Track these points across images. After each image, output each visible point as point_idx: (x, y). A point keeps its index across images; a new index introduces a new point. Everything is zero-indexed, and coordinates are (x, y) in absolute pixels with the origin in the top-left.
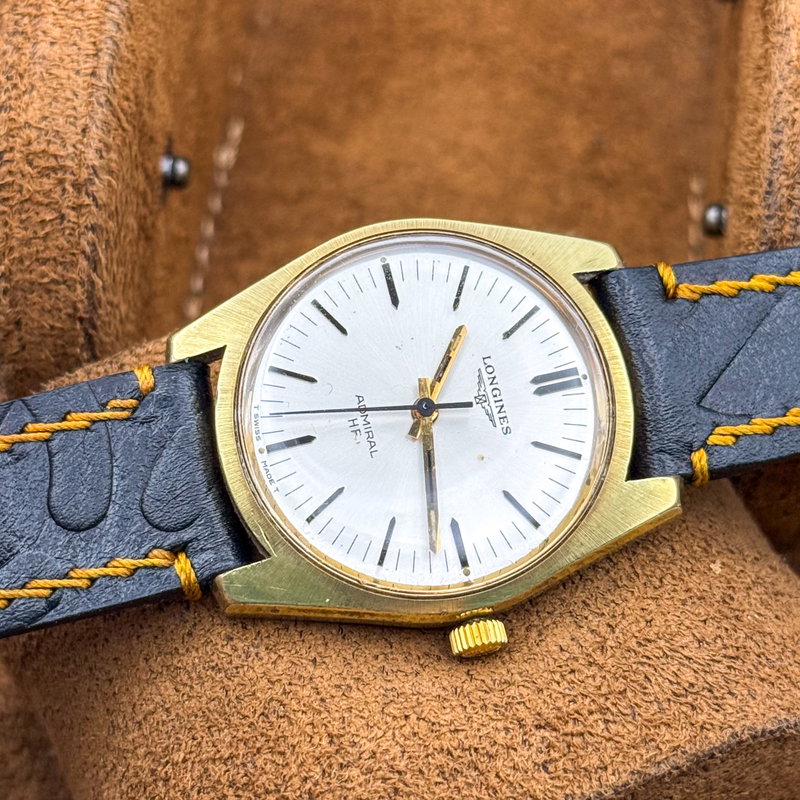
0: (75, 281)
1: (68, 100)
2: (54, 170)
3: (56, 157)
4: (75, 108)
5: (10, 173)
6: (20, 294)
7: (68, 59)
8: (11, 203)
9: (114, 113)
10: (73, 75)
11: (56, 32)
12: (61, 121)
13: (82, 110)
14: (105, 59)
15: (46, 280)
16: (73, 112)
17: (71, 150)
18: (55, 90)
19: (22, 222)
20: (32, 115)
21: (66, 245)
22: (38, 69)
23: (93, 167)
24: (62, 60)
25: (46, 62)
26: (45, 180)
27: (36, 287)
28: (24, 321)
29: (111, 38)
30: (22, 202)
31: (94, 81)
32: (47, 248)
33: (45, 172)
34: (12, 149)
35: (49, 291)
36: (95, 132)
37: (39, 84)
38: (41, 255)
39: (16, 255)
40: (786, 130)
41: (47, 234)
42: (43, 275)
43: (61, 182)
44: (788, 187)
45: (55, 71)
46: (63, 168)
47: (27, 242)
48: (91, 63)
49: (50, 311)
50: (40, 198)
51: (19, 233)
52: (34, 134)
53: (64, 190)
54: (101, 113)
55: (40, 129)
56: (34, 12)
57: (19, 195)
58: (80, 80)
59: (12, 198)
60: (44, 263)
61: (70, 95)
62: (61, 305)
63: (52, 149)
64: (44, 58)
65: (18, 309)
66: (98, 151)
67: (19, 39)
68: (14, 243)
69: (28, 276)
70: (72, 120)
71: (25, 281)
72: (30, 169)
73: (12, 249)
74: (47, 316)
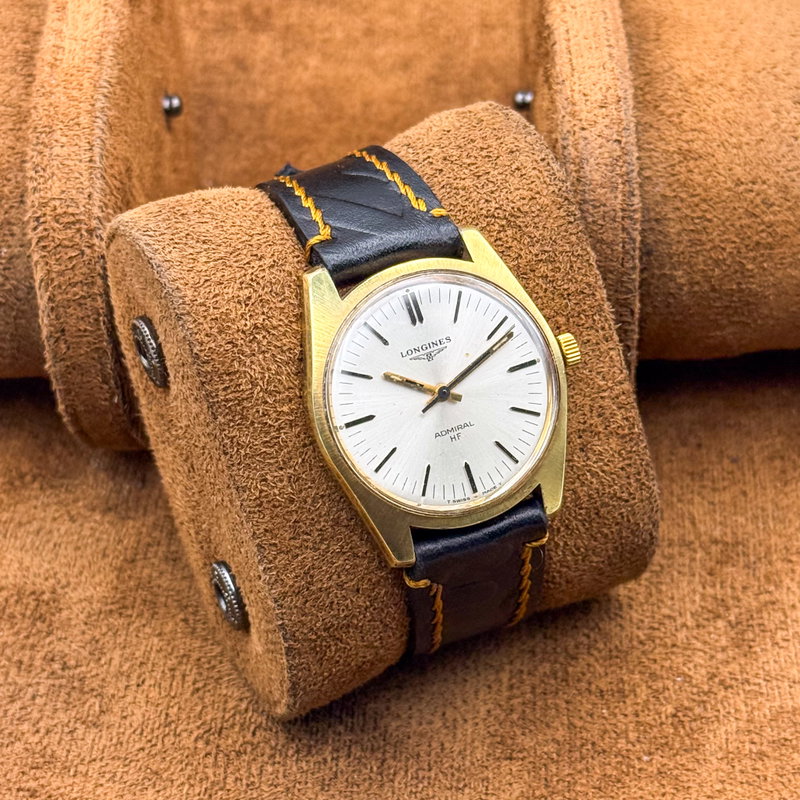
0: (96, 294)
1: (77, 178)
2: (73, 223)
3: (73, 215)
4: (81, 183)
5: (45, 230)
6: (61, 310)
7: (73, 154)
8: (49, 249)
9: (107, 183)
10: (77, 163)
11: (64, 140)
12: (74, 192)
13: (87, 183)
14: (97, 150)
15: (77, 297)
16: (81, 186)
17: (83, 209)
18: (68, 174)
19: (57, 260)
20: (55, 192)
21: (88, 271)
22: (55, 163)
23: (98, 218)
24: (69, 155)
25: (60, 159)
26: (68, 231)
27: (72, 303)
28: (67, 328)
29: (99, 137)
30: (55, 248)
31: (91, 165)
32: (75, 275)
33: (67, 226)
34: (45, 215)
35: (80, 305)
36: (96, 196)
37: (56, 172)
38: (72, 281)
39: (56, 283)
40: (570, 138)
41: (74, 266)
42: (75, 294)
43: (79, 230)
44: (576, 171)
45: (66, 162)
46: (79, 221)
47: (61, 274)
48: (89, 154)
49: (82, 318)
50: (66, 243)
51: (56, 268)
52: (57, 203)
53: (81, 235)
54: (99, 183)
55: (61, 199)
56: (47, 130)
57: (53, 244)
58: (83, 165)
59: (49, 246)
60: (74, 286)
61: (77, 175)
62: (90, 313)
63: (70, 210)
64: (58, 156)
65: (62, 320)
66: (100, 207)
67: (41, 147)
68: (54, 275)
69: (65, 296)
70: (80, 191)
71: (64, 299)
72: (58, 225)
73: (52, 280)
74: (81, 322)
